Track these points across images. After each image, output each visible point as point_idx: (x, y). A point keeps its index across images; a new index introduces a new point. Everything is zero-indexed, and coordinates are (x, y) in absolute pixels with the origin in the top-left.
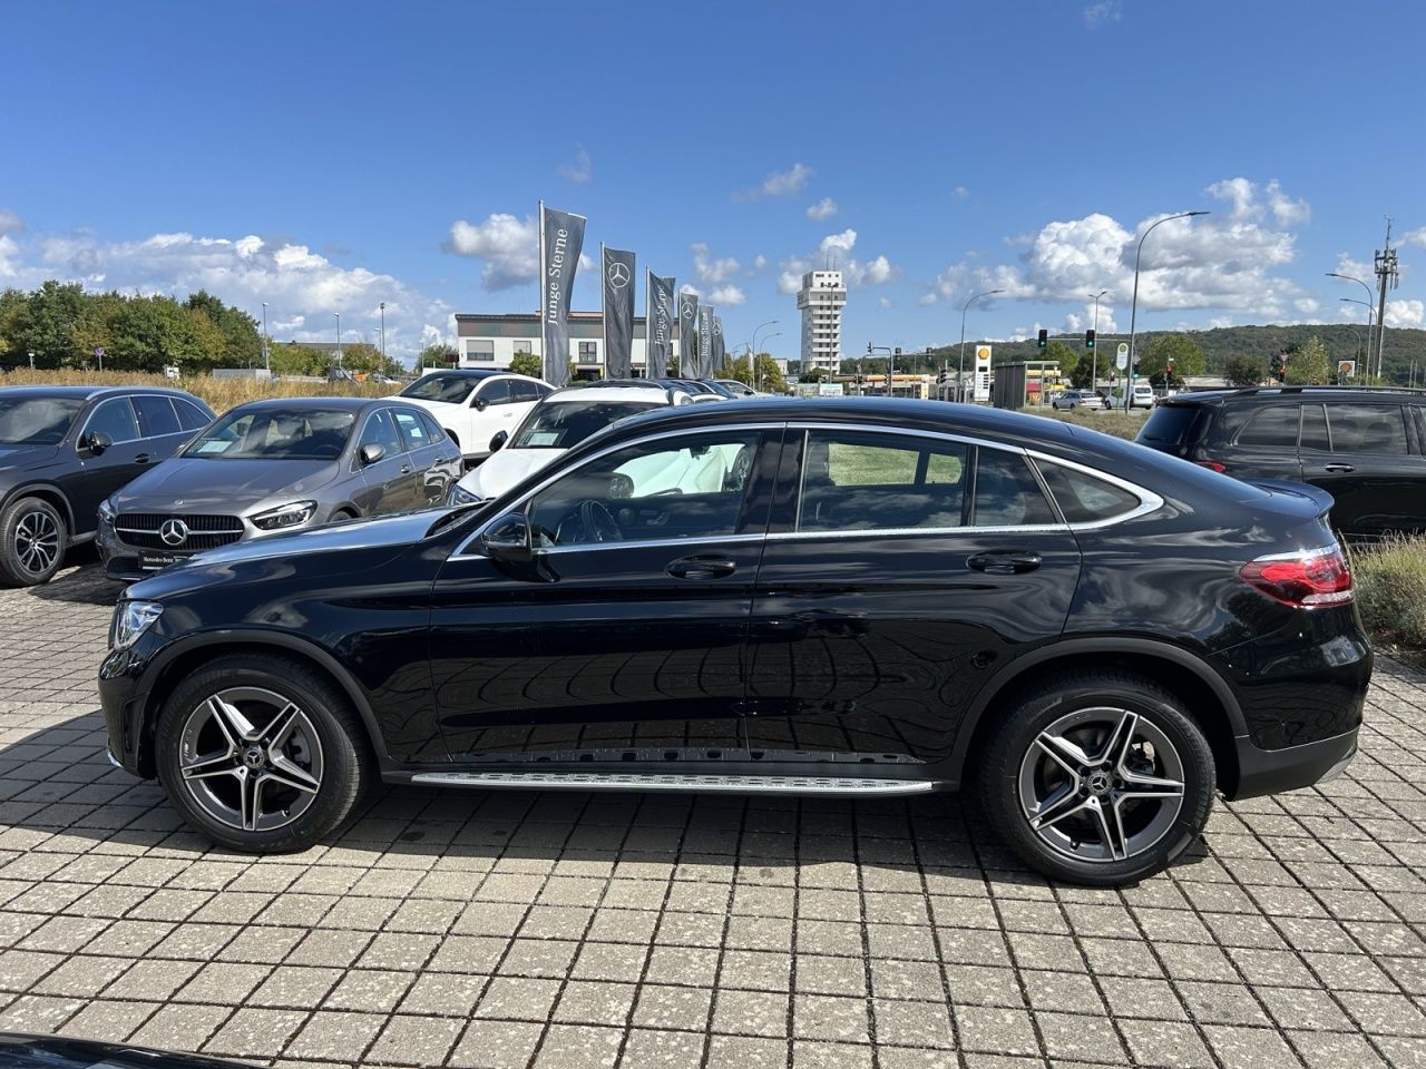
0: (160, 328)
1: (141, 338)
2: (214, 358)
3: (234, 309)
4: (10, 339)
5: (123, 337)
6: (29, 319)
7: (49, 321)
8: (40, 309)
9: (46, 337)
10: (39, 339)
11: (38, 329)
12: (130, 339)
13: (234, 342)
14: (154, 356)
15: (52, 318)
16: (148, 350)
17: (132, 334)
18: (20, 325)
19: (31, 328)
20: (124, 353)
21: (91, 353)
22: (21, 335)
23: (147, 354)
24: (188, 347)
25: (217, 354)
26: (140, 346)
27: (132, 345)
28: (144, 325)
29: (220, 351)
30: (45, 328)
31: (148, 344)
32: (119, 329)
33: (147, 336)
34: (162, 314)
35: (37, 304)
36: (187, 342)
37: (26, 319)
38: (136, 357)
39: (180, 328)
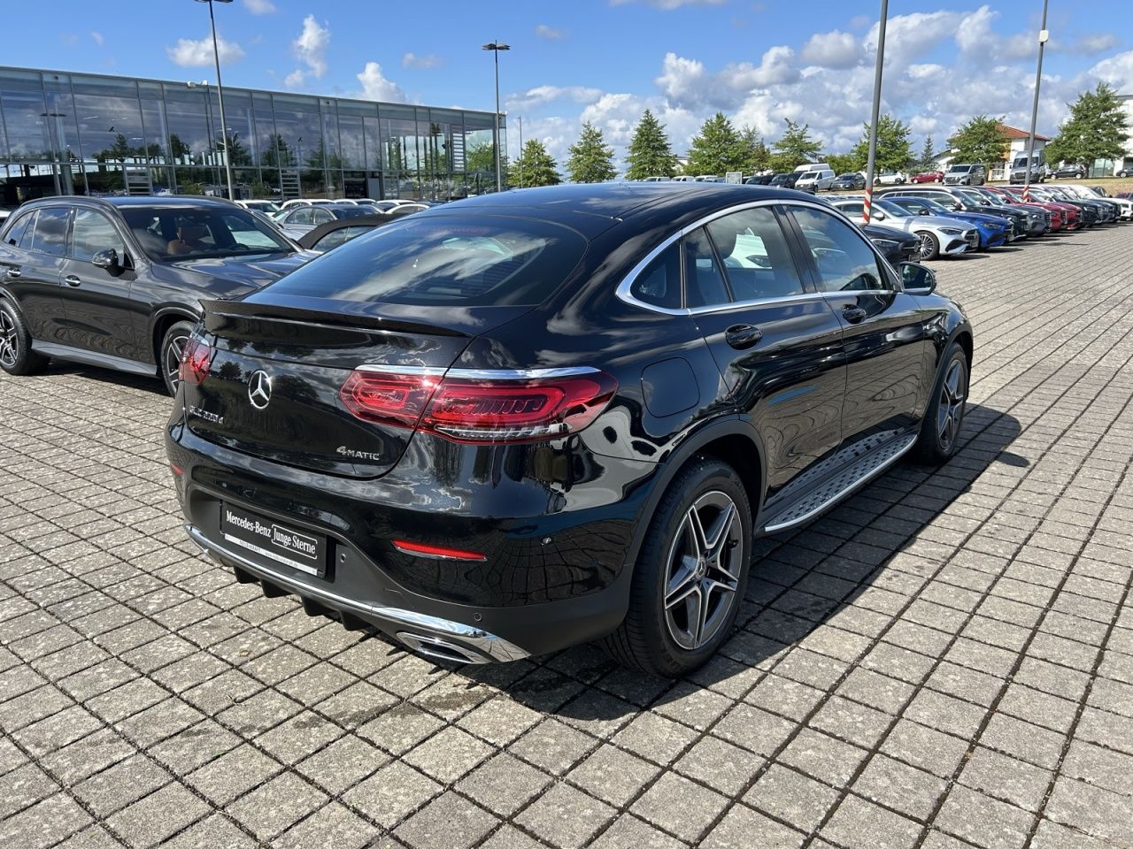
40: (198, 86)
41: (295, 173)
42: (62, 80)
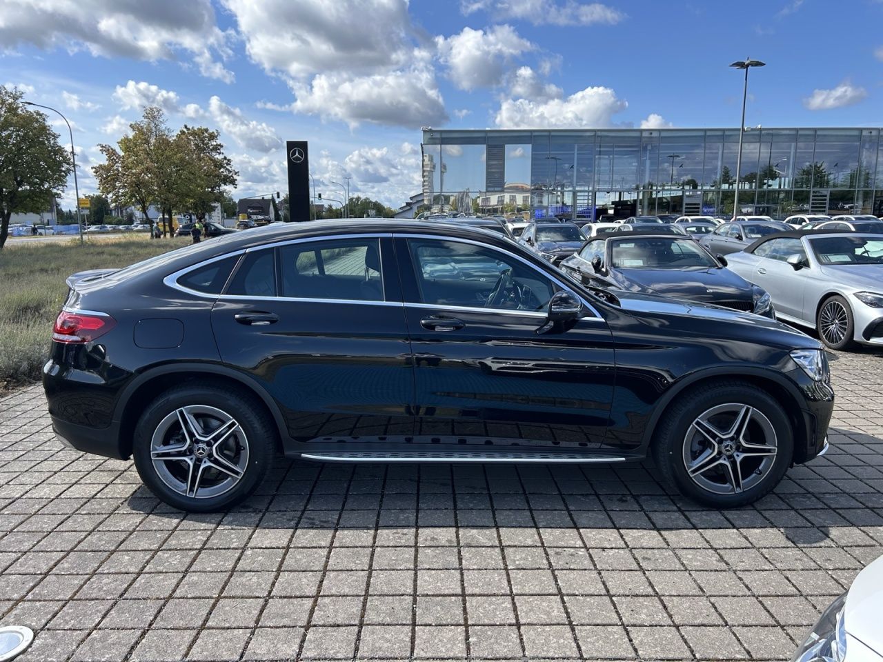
40: (752, 130)
41: (825, 193)
42: (655, 134)
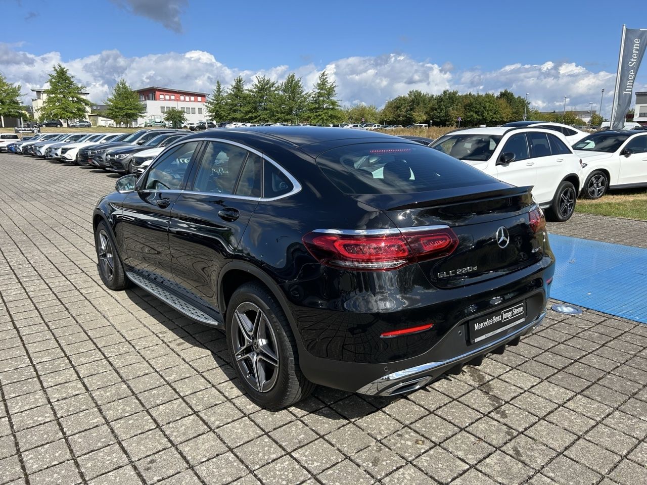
0: (485, 107)
1: (476, 113)
2: (505, 120)
3: (520, 97)
4: (429, 115)
5: (469, 112)
6: (436, 107)
7: (443, 107)
8: (440, 102)
9: (441, 114)
10: (438, 114)
11: (439, 111)
12: (472, 113)
13: (516, 113)
14: (480, 120)
15: (444, 105)
16: (478, 117)
17: (473, 111)
18: (433, 109)
19: (436, 110)
20: (469, 119)
21: (456, 120)
22: (432, 113)
23: (478, 119)
24: (495, 116)
25: (507, 118)
26: (475, 116)
27: (472, 116)
28: (478, 107)
29: (509, 117)
30: (442, 110)
31: (478, 115)
32: (468, 109)
33: (479, 111)
34: (486, 102)
35: (440, 100)
36: (495, 113)
37: (435, 107)
38: (473, 121)
39: (493, 107)
